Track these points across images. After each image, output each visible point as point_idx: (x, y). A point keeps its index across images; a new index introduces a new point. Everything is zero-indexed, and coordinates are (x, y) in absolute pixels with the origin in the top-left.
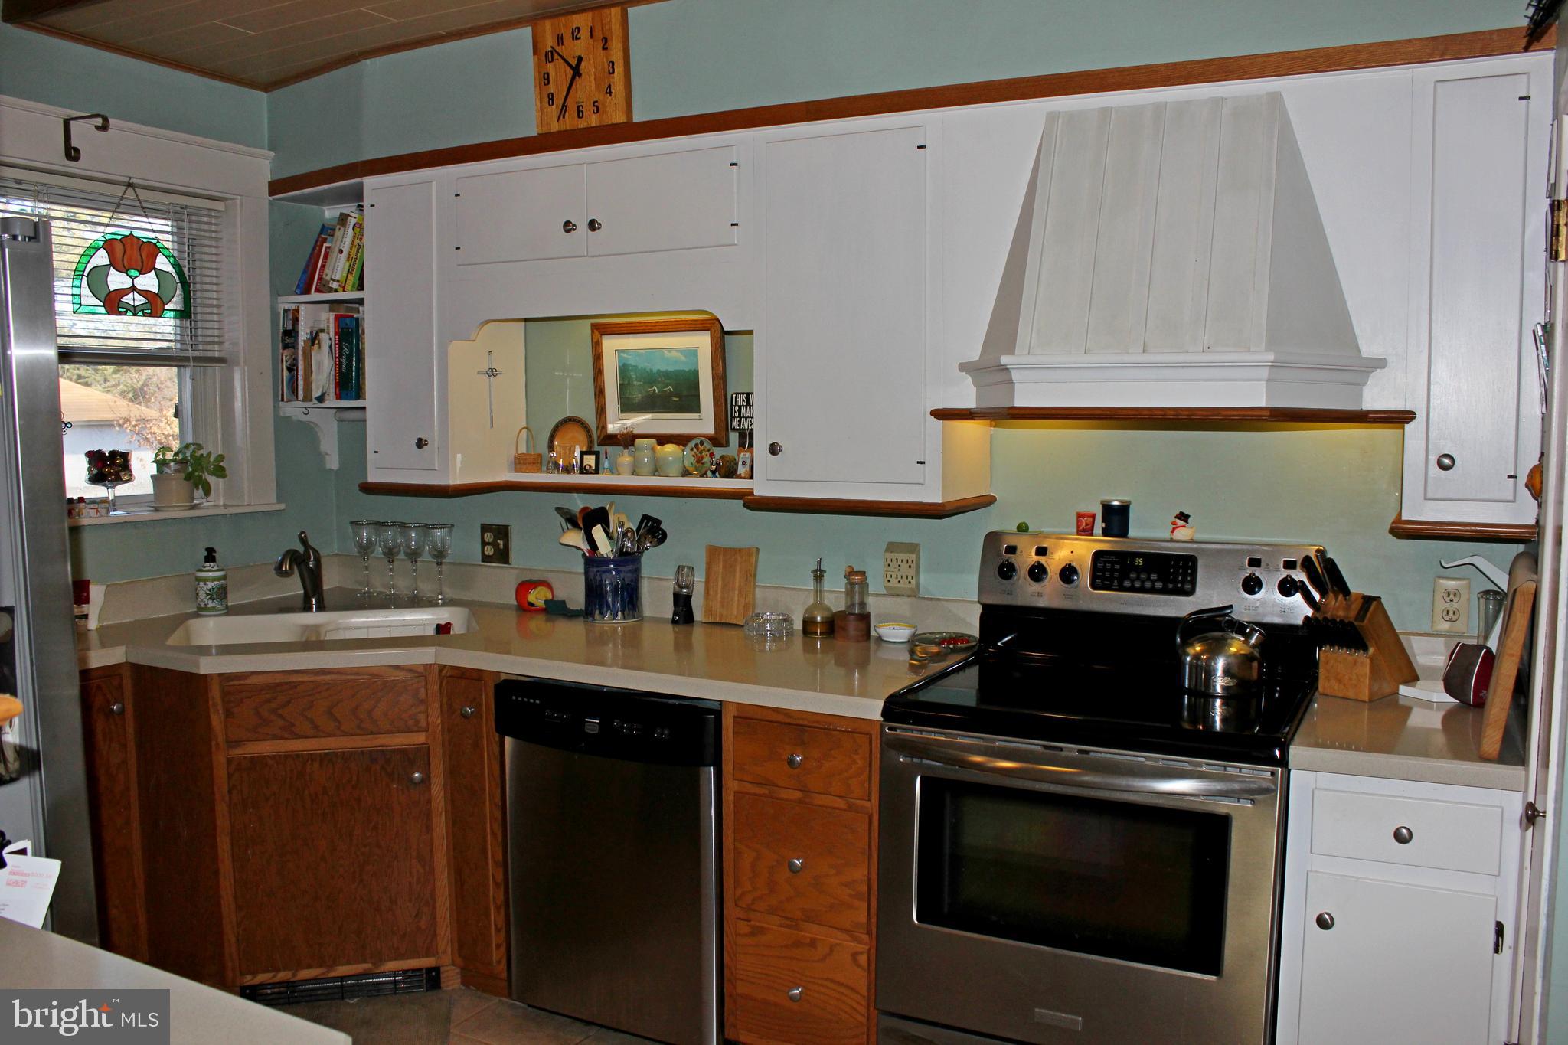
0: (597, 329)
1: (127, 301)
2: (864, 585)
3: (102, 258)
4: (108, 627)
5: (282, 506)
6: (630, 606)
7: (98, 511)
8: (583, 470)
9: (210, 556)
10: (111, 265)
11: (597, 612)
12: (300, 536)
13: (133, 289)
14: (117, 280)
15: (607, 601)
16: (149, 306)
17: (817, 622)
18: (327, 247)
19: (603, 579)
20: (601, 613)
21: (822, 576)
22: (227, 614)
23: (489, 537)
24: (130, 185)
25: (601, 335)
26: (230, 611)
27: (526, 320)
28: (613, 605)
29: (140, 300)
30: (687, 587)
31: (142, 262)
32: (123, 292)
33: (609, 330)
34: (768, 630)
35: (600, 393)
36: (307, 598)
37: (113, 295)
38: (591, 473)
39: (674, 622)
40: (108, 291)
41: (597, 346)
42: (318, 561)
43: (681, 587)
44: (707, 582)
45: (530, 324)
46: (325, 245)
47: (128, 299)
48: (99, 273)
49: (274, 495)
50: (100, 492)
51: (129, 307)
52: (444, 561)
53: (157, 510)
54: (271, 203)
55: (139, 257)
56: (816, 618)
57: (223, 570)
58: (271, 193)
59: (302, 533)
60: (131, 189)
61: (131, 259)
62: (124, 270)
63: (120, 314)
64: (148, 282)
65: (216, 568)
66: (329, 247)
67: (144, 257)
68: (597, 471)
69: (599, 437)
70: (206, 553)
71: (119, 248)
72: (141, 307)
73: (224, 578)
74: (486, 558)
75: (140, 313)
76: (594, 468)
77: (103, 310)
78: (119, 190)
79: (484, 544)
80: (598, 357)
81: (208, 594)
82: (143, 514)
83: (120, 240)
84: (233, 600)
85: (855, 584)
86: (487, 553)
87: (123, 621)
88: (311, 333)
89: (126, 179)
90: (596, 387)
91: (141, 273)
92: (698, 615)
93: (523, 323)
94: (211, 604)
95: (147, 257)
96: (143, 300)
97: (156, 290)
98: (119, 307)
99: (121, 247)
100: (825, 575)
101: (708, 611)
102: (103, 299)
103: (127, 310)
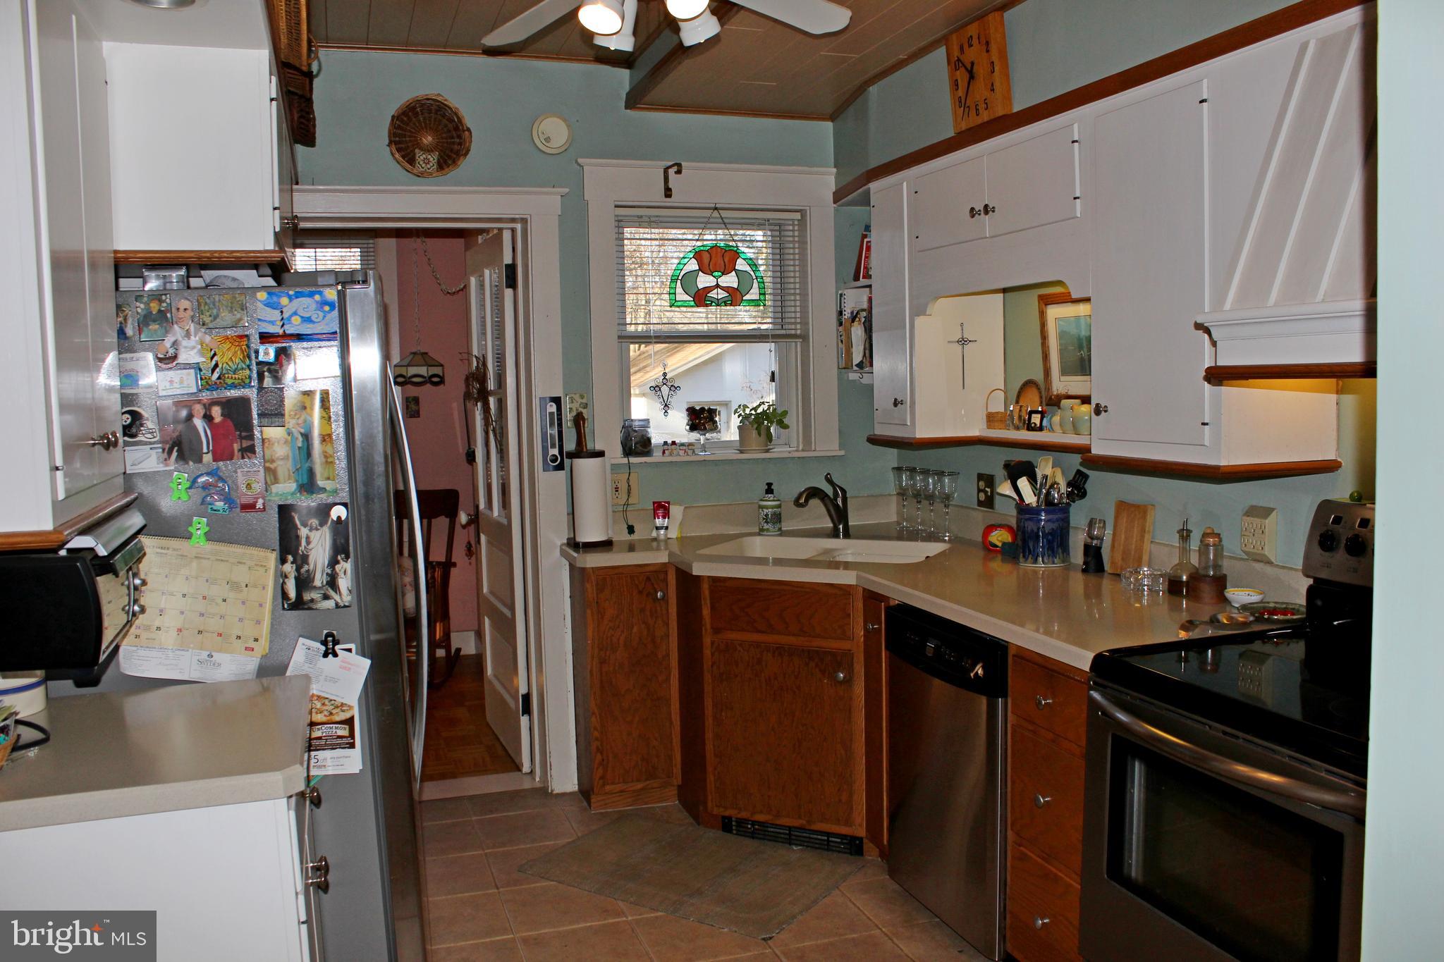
0: (1042, 300)
1: (712, 296)
2: (1219, 547)
3: (693, 265)
4: (687, 537)
5: (842, 453)
6: (1050, 552)
7: (685, 452)
8: (1030, 427)
9: (769, 490)
10: (700, 269)
11: (1021, 555)
12: (826, 477)
13: (717, 286)
14: (704, 281)
15: (1029, 547)
16: (730, 297)
17: (1182, 582)
18: (867, 242)
19: (1026, 526)
20: (1024, 556)
21: (1188, 536)
22: (781, 535)
23: (982, 484)
24: (716, 209)
25: (1046, 305)
26: (782, 533)
27: (1005, 291)
28: (1034, 550)
29: (722, 294)
30: (1097, 538)
31: (725, 265)
32: (708, 289)
33: (1049, 300)
34: (1145, 585)
35: (1046, 357)
36: (836, 529)
37: (701, 291)
38: (1036, 431)
39: (1084, 571)
40: (697, 289)
41: (1042, 314)
42: (845, 500)
43: (1092, 538)
44: (1114, 534)
45: (1008, 295)
46: (865, 240)
47: (713, 294)
48: (692, 275)
49: (838, 445)
50: (695, 436)
51: (713, 300)
52: (951, 503)
53: (742, 452)
54: (836, 210)
55: (723, 262)
56: (1181, 577)
57: (779, 500)
58: (835, 203)
59: (829, 474)
60: (716, 211)
61: (715, 265)
62: (710, 272)
63: (707, 305)
64: (730, 280)
65: (772, 499)
66: (870, 242)
67: (726, 261)
68: (1041, 429)
69: (1046, 398)
70: (766, 487)
71: (706, 257)
72: (724, 300)
73: (779, 506)
74: (980, 503)
75: (723, 304)
76: (1038, 426)
77: (692, 303)
78: (707, 213)
79: (979, 490)
80: (1043, 325)
81: (764, 519)
82: (732, 454)
83: (707, 251)
84: (786, 526)
85: (1208, 545)
86: (980, 499)
87: (703, 534)
88: (852, 313)
89: (713, 206)
90: (1043, 353)
91: (723, 274)
92: (1107, 567)
93: (1001, 295)
94: (766, 527)
95: (729, 261)
96: (726, 294)
97: (735, 286)
98: (705, 300)
99: (708, 255)
100: (1191, 534)
101: (1113, 563)
102: (693, 294)
103: (712, 302)
